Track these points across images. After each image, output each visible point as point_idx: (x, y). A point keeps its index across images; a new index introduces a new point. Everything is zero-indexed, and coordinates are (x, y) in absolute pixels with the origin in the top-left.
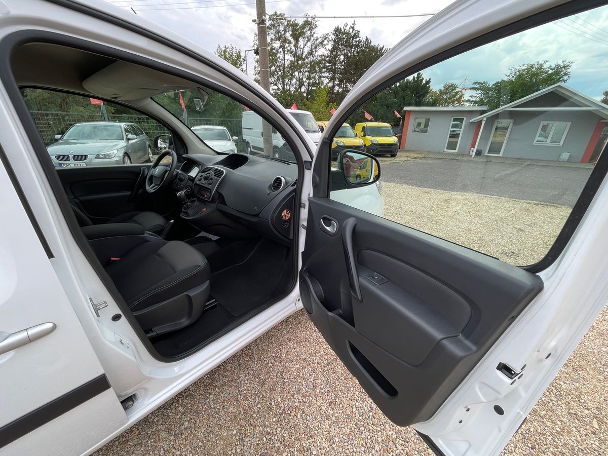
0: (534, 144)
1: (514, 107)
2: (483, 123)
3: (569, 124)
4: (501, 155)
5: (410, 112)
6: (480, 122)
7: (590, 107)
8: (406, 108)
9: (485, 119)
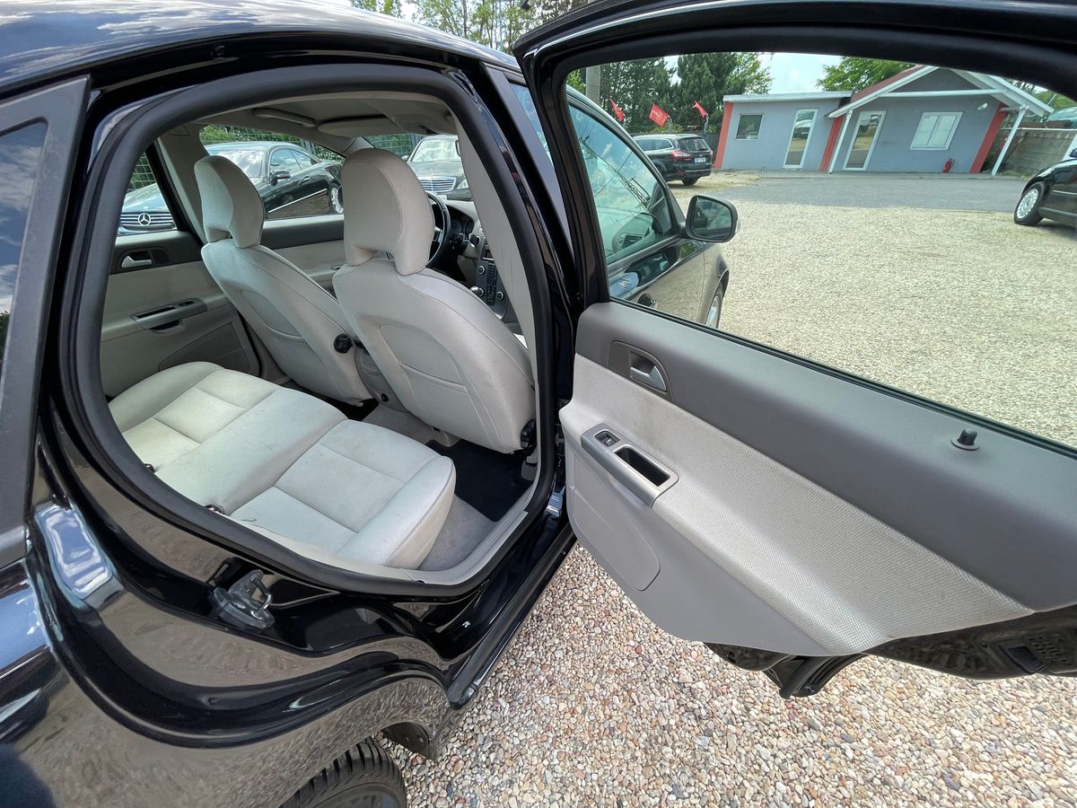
0: (911, 148)
1: (893, 91)
2: (849, 117)
3: (961, 113)
4: (864, 169)
5: (730, 104)
6: (842, 118)
7: (992, 88)
8: (726, 98)
9: (851, 112)
